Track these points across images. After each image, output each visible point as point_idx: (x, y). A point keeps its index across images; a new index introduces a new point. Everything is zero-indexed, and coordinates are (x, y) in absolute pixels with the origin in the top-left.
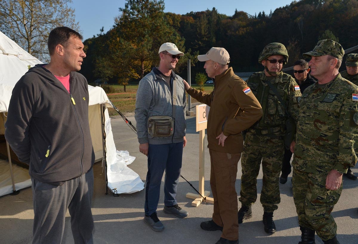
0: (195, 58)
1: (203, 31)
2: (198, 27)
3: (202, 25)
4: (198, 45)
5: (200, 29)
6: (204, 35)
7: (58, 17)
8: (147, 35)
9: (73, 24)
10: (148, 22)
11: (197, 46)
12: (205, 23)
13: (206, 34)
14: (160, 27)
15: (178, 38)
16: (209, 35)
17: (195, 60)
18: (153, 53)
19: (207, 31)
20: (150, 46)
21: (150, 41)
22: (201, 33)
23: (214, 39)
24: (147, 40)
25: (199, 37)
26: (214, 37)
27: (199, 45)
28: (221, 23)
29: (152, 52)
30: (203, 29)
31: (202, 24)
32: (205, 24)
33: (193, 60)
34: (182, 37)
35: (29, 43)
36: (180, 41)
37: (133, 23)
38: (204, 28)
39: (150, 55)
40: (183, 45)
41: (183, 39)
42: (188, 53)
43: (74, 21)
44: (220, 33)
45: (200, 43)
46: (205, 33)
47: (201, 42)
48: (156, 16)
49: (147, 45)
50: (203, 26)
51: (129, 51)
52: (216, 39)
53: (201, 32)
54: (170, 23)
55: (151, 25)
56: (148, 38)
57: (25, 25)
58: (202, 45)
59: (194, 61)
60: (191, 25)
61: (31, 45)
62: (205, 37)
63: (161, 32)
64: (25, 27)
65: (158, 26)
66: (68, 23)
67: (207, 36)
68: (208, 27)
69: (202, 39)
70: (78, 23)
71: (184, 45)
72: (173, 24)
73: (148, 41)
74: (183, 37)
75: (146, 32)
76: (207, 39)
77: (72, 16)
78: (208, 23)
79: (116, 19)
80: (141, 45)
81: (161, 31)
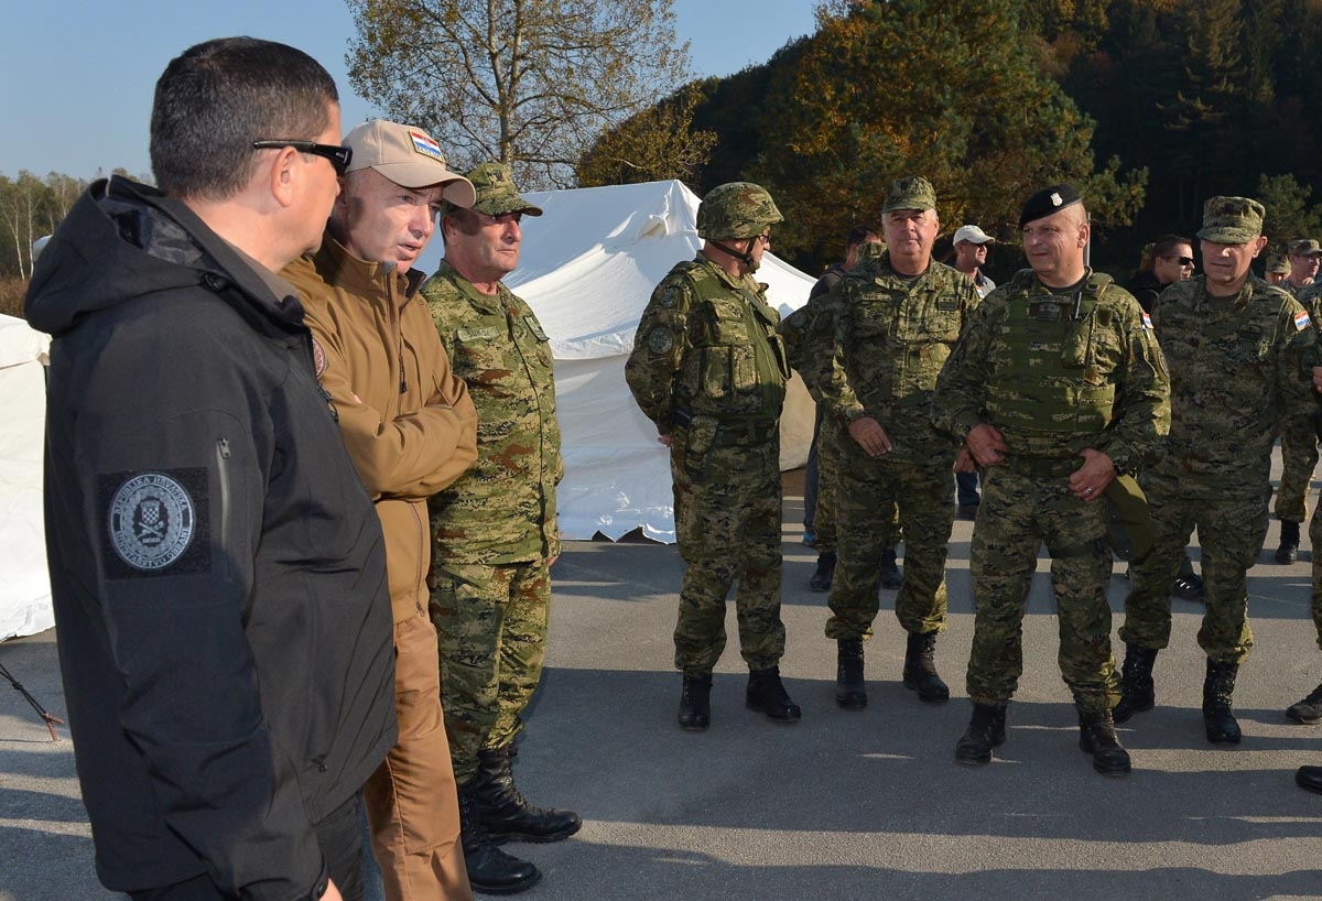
0: (1133, 192)
1: (1216, 49)
2: (1193, 32)
3: (1210, 21)
4: (1188, 118)
5: (1204, 43)
6: (1222, 69)
7: (612, 22)
8: (950, 110)
9: (667, 53)
10: (955, 59)
11: (1187, 121)
12: (1225, 12)
13: (1230, 63)
14: (1001, 78)
15: (1068, 117)
16: (1246, 68)
17: (1133, 202)
18: (971, 175)
19: (1234, 50)
20: (959, 150)
21: (960, 129)
22: (1209, 60)
23: (1265, 87)
24: (948, 127)
25: (1197, 79)
26: (1267, 81)
27: (1196, 114)
28: (1304, 12)
29: (966, 169)
30: (1216, 40)
31: (1213, 17)
32: (1228, 18)
33: (1123, 203)
34: (1083, 115)
35: (504, 121)
36: (1077, 127)
37: (902, 64)
38: (1220, 35)
39: (960, 183)
40: (1088, 143)
41: (1088, 123)
42: (1107, 171)
43: (672, 37)
44: (1298, 58)
45: (1199, 105)
46: (1226, 58)
47: (1202, 102)
48: (986, 35)
49: (949, 144)
50: (1215, 32)
51: (880, 168)
52: (1275, 88)
53: (1208, 52)
54: (1064, 13)
55: (966, 70)
56: (955, 120)
57: (493, 56)
58: (1205, 116)
59: (1127, 206)
60: (1158, 21)
61: (512, 128)
62: (1225, 79)
63: (1005, 95)
64: (493, 63)
65: (994, 71)
66: (649, 46)
67: (1235, 74)
68: (1241, 31)
69: (1209, 89)
70: (687, 46)
71: (1090, 146)
72: (1074, 16)
73: (952, 130)
74: (1087, 114)
75: (948, 97)
76: (1231, 88)
77: (665, 17)
78: (1241, 15)
79: (825, 11)
80: (927, 146)
81: (1006, 89)
